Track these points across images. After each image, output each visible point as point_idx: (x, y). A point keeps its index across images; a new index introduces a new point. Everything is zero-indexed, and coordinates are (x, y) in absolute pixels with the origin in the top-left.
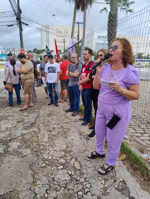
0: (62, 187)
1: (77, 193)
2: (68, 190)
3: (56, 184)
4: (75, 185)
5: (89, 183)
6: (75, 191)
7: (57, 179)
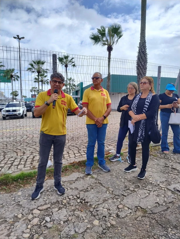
0: (74, 213)
1: (79, 203)
3: (71, 218)
4: (70, 205)
5: (68, 197)
6: (77, 203)
7: (66, 217)
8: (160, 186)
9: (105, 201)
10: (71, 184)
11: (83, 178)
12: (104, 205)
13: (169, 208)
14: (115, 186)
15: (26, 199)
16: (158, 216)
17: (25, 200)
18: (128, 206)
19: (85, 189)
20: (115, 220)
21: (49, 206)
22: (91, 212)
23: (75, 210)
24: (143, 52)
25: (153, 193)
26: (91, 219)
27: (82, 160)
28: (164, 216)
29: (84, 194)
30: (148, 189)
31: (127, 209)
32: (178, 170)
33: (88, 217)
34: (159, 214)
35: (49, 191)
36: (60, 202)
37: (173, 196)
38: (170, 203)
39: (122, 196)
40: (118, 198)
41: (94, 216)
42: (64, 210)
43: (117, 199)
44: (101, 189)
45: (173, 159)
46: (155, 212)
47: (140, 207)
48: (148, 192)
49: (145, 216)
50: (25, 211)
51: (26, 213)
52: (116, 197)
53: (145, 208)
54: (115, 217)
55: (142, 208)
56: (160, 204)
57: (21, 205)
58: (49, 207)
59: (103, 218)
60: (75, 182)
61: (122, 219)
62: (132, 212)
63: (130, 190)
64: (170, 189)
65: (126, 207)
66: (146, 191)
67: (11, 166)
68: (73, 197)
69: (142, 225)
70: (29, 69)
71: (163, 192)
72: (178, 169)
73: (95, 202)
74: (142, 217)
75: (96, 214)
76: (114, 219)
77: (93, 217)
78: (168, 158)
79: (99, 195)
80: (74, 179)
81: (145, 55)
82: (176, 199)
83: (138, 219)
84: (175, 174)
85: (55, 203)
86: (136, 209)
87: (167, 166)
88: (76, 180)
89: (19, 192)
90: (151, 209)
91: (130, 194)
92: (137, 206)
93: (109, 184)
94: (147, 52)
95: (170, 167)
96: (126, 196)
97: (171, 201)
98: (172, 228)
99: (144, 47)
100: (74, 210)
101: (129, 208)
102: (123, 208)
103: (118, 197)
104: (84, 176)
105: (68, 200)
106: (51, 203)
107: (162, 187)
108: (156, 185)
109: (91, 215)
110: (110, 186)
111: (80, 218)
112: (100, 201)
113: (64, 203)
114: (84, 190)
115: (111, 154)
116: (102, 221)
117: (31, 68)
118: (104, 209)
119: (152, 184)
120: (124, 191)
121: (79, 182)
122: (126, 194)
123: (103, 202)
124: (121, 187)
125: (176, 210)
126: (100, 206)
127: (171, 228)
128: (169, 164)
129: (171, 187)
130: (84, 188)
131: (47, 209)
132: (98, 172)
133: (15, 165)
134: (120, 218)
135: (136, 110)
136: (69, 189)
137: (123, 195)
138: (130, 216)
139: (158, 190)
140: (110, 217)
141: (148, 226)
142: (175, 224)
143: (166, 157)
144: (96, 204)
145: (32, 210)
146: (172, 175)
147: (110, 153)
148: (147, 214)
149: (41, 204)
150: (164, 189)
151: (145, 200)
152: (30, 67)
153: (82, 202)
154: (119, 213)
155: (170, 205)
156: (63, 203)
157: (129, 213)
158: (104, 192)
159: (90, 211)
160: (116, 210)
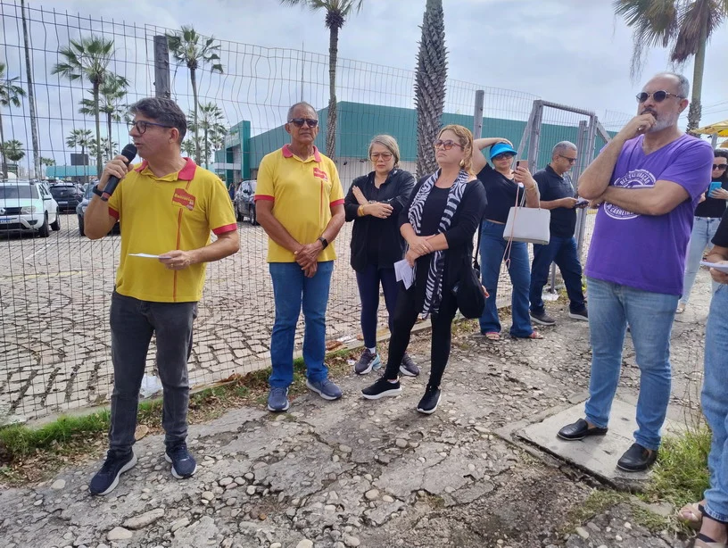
0: (238, 526)
1: (251, 496)
2: (245, 514)
3: (231, 542)
4: (227, 506)
5: (218, 481)
6: (246, 498)
7: (214, 541)
8: (477, 431)
9: (328, 483)
10: (225, 442)
11: (262, 424)
12: (325, 495)
13: (500, 486)
14: (355, 437)
15: (81, 501)
16: (471, 511)
17: (81, 503)
18: (392, 491)
19: (269, 455)
20: (358, 533)
21: (160, 512)
22: (290, 518)
23: (242, 517)
24: (434, 43)
25: (458, 451)
26: (289, 539)
27: (256, 369)
28: (486, 508)
29: (266, 468)
30: (445, 440)
31: (390, 499)
32: (522, 383)
33: (281, 534)
34: (475, 506)
35: (158, 468)
36: (194, 499)
37: (509, 455)
38: (501, 473)
39: (377, 465)
40: (364, 472)
41: (299, 528)
42: (208, 522)
43: (362, 474)
44: (317, 450)
45: (511, 354)
46: (465, 501)
47: (425, 491)
48: (447, 447)
49: (439, 515)
50: (83, 535)
51: (86, 542)
52: (360, 468)
53: (437, 492)
54: (359, 525)
55: (429, 494)
56: (478, 478)
57: (68, 520)
58: (161, 518)
59: (325, 531)
60: (237, 437)
61: (378, 529)
62: (404, 508)
63: (397, 446)
64: (502, 435)
65: (388, 494)
66: (440, 447)
67: (20, 399)
68: (234, 482)
69: (430, 539)
70: (61, 68)
71: (485, 444)
72: (522, 380)
73: (300, 489)
74: (432, 516)
75: (303, 523)
76: (356, 530)
77: (294, 533)
78: (498, 351)
79: (312, 469)
80: (234, 429)
81: (440, 52)
82: (516, 461)
83: (420, 525)
84: (516, 393)
85: (177, 504)
86: (413, 497)
87: (494, 373)
88: (241, 430)
89: (56, 479)
90: (453, 495)
91: (398, 456)
92: (418, 488)
93: (338, 433)
94: (445, 45)
95: (503, 375)
96: (386, 464)
97: (504, 468)
98: (506, 537)
99: (437, 28)
100: (238, 519)
101: (395, 497)
102: (380, 497)
103: (364, 469)
104: (263, 417)
105: (220, 490)
106: (167, 505)
107: (481, 433)
108: (465, 428)
109: (288, 526)
110: (342, 440)
111: (257, 540)
112: (315, 484)
113: (206, 502)
114: (267, 458)
115: (344, 346)
116: (321, 540)
117: (67, 66)
118: (328, 507)
119: (455, 425)
120: (383, 449)
121: (251, 435)
122: (386, 460)
123: (324, 488)
124: (372, 440)
125: (517, 490)
126: (315, 498)
127: (504, 539)
128: (501, 368)
129: (505, 432)
130: (267, 453)
131: (153, 523)
132: (307, 401)
133: (34, 396)
134: (372, 526)
135: (420, 222)
136: (220, 457)
137: (378, 461)
138: (399, 519)
139: (471, 440)
140: (345, 525)
141: (445, 540)
142: (514, 528)
143: (492, 350)
144: (302, 495)
145: (107, 531)
146: (508, 397)
147: (340, 344)
148: (445, 508)
149: (135, 509)
150: (487, 436)
151: (438, 470)
152: (64, 60)
153: (260, 494)
154: (367, 512)
155: (502, 479)
156: (203, 501)
157: (396, 509)
158: (326, 457)
159: (287, 517)
160: (360, 506)
